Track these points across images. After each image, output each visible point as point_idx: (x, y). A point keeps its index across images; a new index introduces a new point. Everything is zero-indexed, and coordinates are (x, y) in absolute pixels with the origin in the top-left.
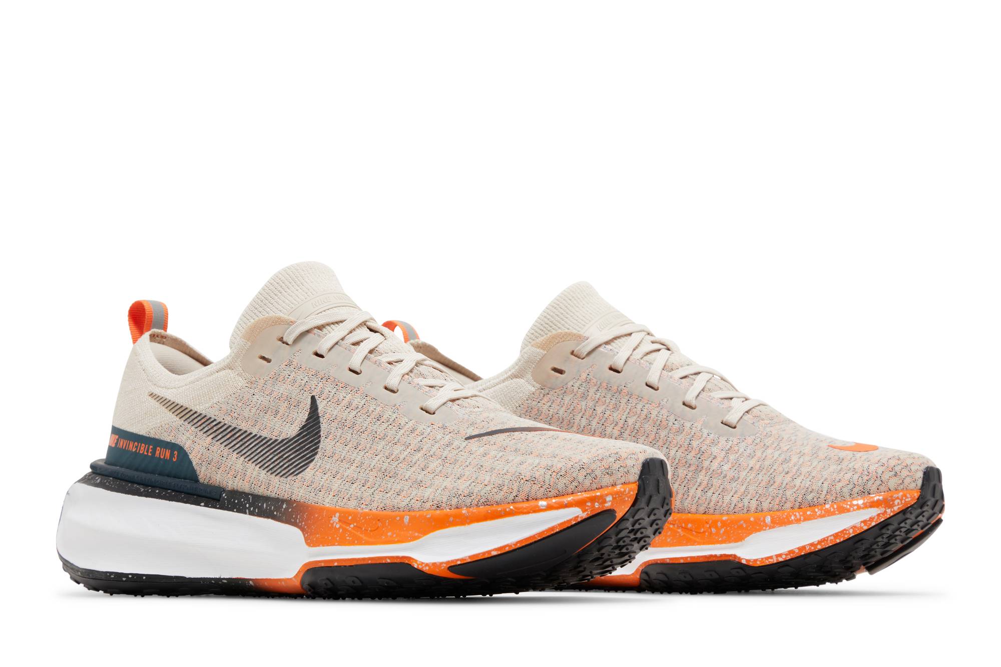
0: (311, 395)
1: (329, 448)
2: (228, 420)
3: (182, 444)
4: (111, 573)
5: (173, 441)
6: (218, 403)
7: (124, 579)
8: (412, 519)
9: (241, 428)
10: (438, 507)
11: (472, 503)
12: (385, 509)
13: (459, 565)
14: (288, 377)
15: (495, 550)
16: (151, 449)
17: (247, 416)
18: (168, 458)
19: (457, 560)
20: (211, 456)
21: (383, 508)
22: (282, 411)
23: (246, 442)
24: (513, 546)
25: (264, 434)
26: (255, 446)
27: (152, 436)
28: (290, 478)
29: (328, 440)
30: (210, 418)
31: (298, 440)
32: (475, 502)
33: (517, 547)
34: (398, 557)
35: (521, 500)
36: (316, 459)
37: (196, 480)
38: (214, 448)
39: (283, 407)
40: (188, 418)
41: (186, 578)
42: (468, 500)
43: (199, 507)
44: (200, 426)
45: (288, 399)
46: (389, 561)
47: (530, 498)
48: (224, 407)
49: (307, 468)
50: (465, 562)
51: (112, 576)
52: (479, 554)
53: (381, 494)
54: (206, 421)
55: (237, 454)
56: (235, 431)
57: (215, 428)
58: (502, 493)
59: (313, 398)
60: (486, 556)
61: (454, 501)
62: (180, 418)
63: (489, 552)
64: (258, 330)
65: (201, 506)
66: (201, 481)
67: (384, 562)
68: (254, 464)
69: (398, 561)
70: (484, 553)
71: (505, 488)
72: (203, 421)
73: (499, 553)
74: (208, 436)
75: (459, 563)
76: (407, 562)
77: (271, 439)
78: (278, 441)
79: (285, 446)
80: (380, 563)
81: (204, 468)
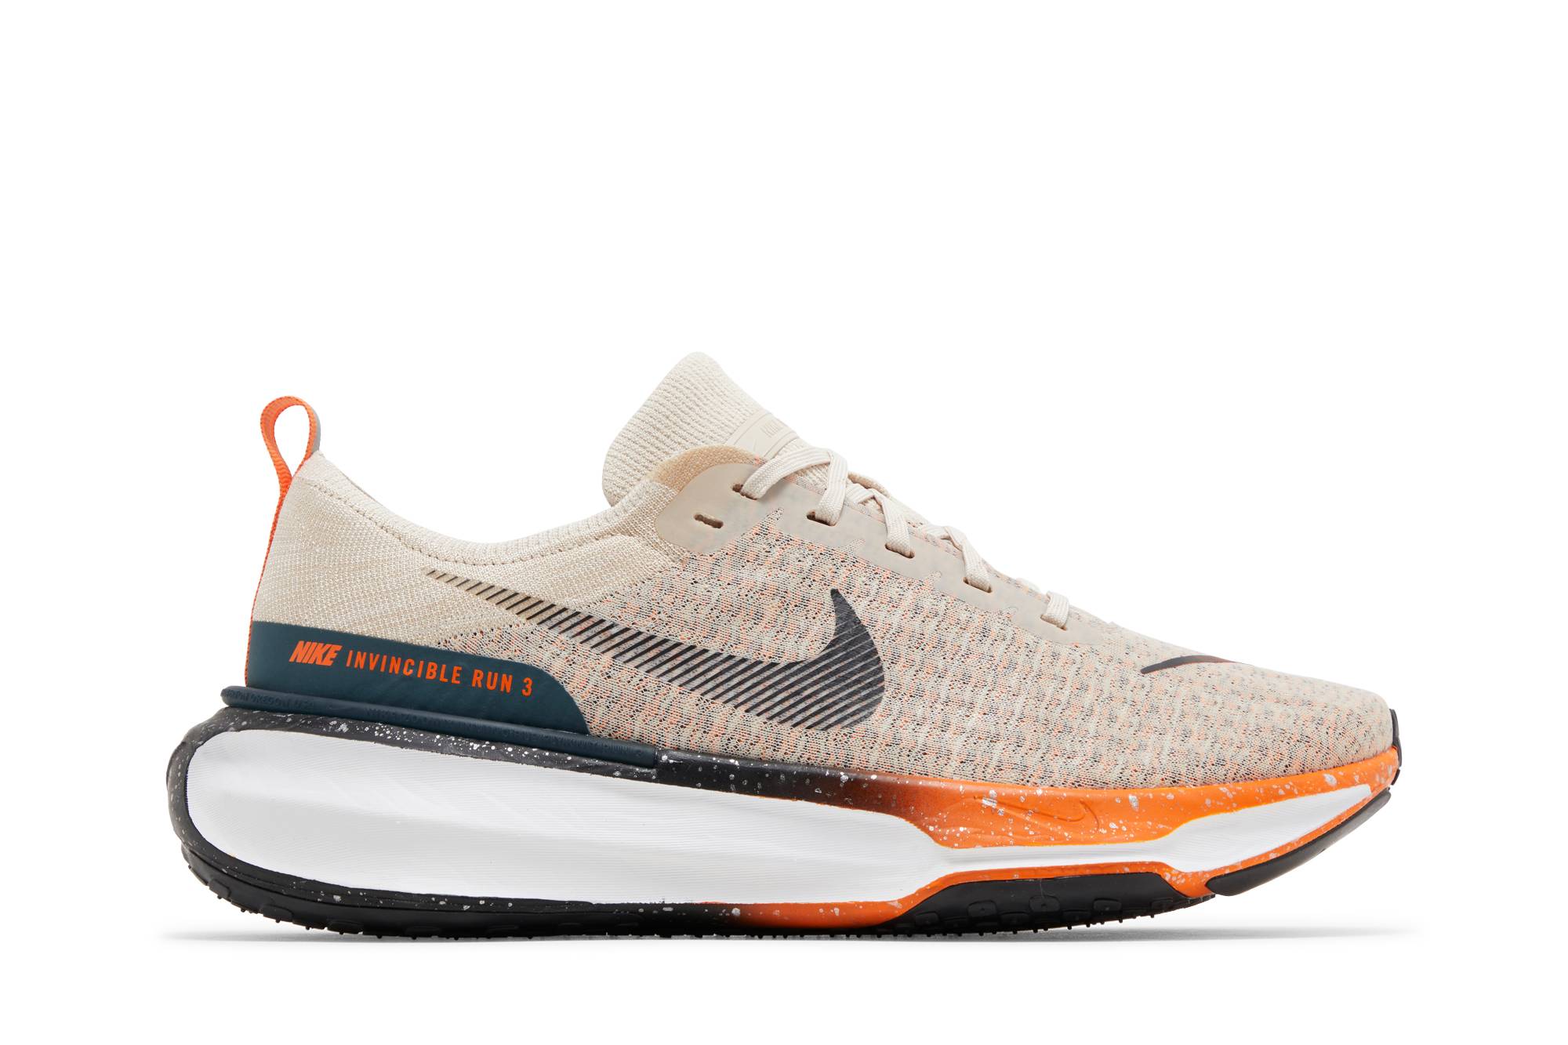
0: (830, 588)
1: (907, 679)
2: (644, 626)
3: (542, 666)
4: (440, 897)
5: (516, 660)
6: (615, 595)
7: (466, 907)
8: (1142, 801)
9: (681, 641)
10: (1174, 782)
11: (1228, 775)
12: (1079, 785)
13: (1228, 874)
14: (766, 554)
15: (1276, 850)
16: (458, 671)
17: (691, 620)
18: (508, 690)
19: (1226, 868)
20: (616, 688)
21: (1077, 784)
22: (769, 613)
23: (698, 665)
24: (1295, 844)
25: (740, 652)
26: (721, 673)
27: (456, 646)
28: (833, 731)
29: (898, 667)
30: (602, 621)
31: (826, 667)
32: (1231, 775)
33: (1300, 845)
34: (1142, 864)
35: (1295, 772)
36: (885, 699)
37: (583, 730)
38: (625, 675)
39: (771, 608)
40: (549, 618)
41: (591, 904)
42: (1221, 771)
43: (612, 778)
44: (580, 633)
45: (781, 594)
46: (1127, 870)
47: (1306, 770)
48: (634, 603)
49: (871, 713)
50: (1235, 870)
51: (442, 903)
52: (1254, 858)
53: (1061, 760)
54: (592, 626)
55: (680, 686)
56: (665, 646)
57: (617, 640)
58: (1268, 760)
59: (835, 593)
60: (1263, 860)
61: (1199, 773)
62: (528, 619)
63: (1266, 854)
64: (692, 470)
65: (614, 776)
66: (594, 732)
67: (1118, 872)
68: (730, 705)
69: (1143, 870)
70: (1260, 857)
71: (1271, 753)
72: (585, 625)
73: (1279, 855)
74: (603, 652)
75: (1227, 872)
76: (1156, 871)
77: (761, 662)
78: (779, 667)
79: (801, 676)
80: (1108, 874)
81: (600, 710)
